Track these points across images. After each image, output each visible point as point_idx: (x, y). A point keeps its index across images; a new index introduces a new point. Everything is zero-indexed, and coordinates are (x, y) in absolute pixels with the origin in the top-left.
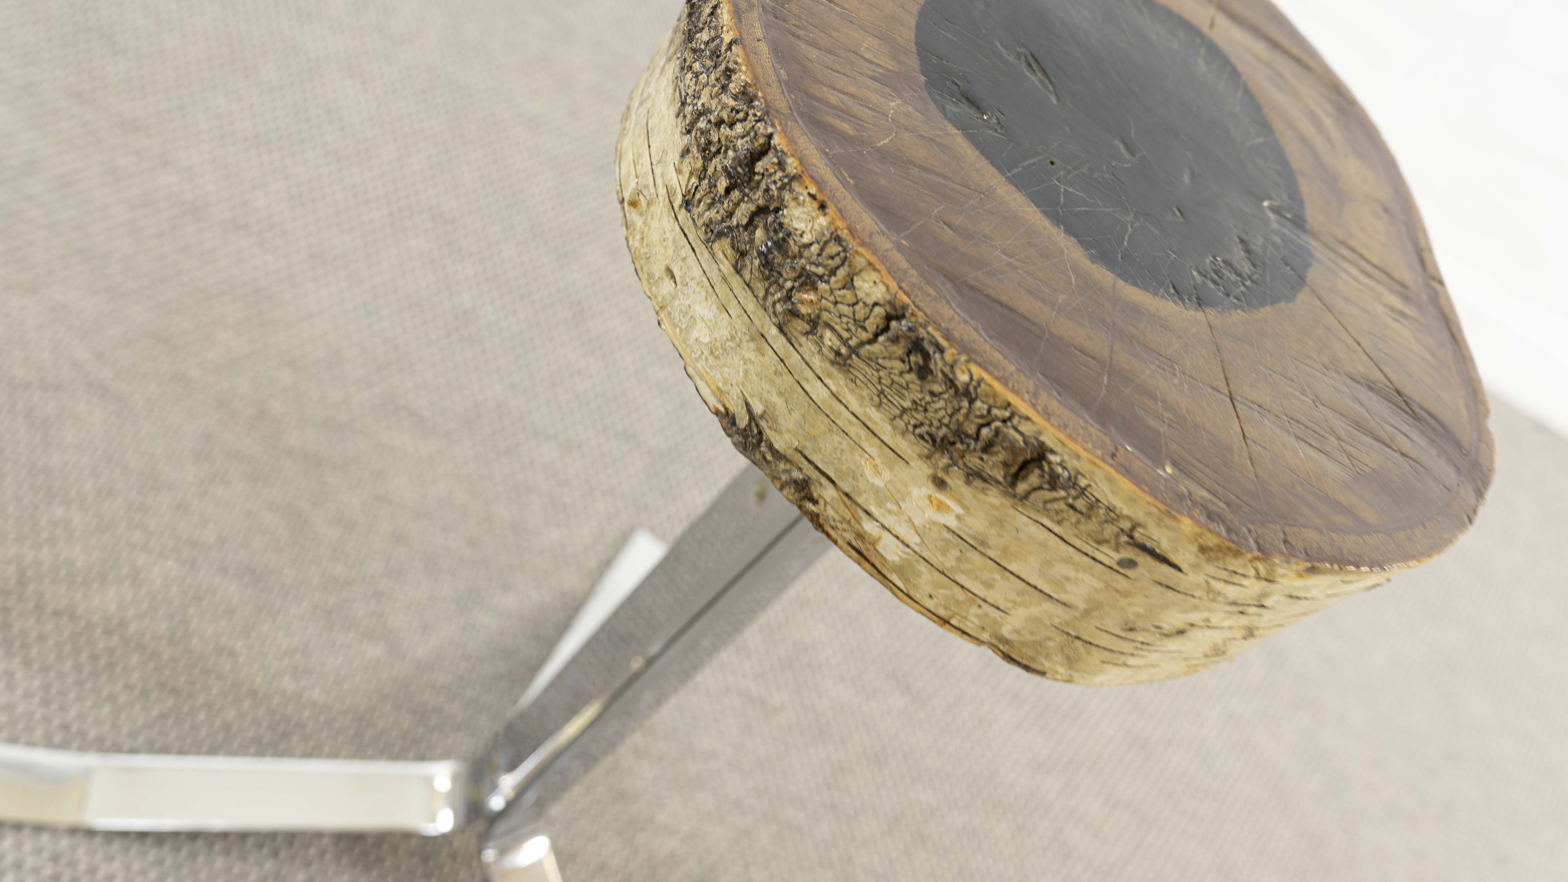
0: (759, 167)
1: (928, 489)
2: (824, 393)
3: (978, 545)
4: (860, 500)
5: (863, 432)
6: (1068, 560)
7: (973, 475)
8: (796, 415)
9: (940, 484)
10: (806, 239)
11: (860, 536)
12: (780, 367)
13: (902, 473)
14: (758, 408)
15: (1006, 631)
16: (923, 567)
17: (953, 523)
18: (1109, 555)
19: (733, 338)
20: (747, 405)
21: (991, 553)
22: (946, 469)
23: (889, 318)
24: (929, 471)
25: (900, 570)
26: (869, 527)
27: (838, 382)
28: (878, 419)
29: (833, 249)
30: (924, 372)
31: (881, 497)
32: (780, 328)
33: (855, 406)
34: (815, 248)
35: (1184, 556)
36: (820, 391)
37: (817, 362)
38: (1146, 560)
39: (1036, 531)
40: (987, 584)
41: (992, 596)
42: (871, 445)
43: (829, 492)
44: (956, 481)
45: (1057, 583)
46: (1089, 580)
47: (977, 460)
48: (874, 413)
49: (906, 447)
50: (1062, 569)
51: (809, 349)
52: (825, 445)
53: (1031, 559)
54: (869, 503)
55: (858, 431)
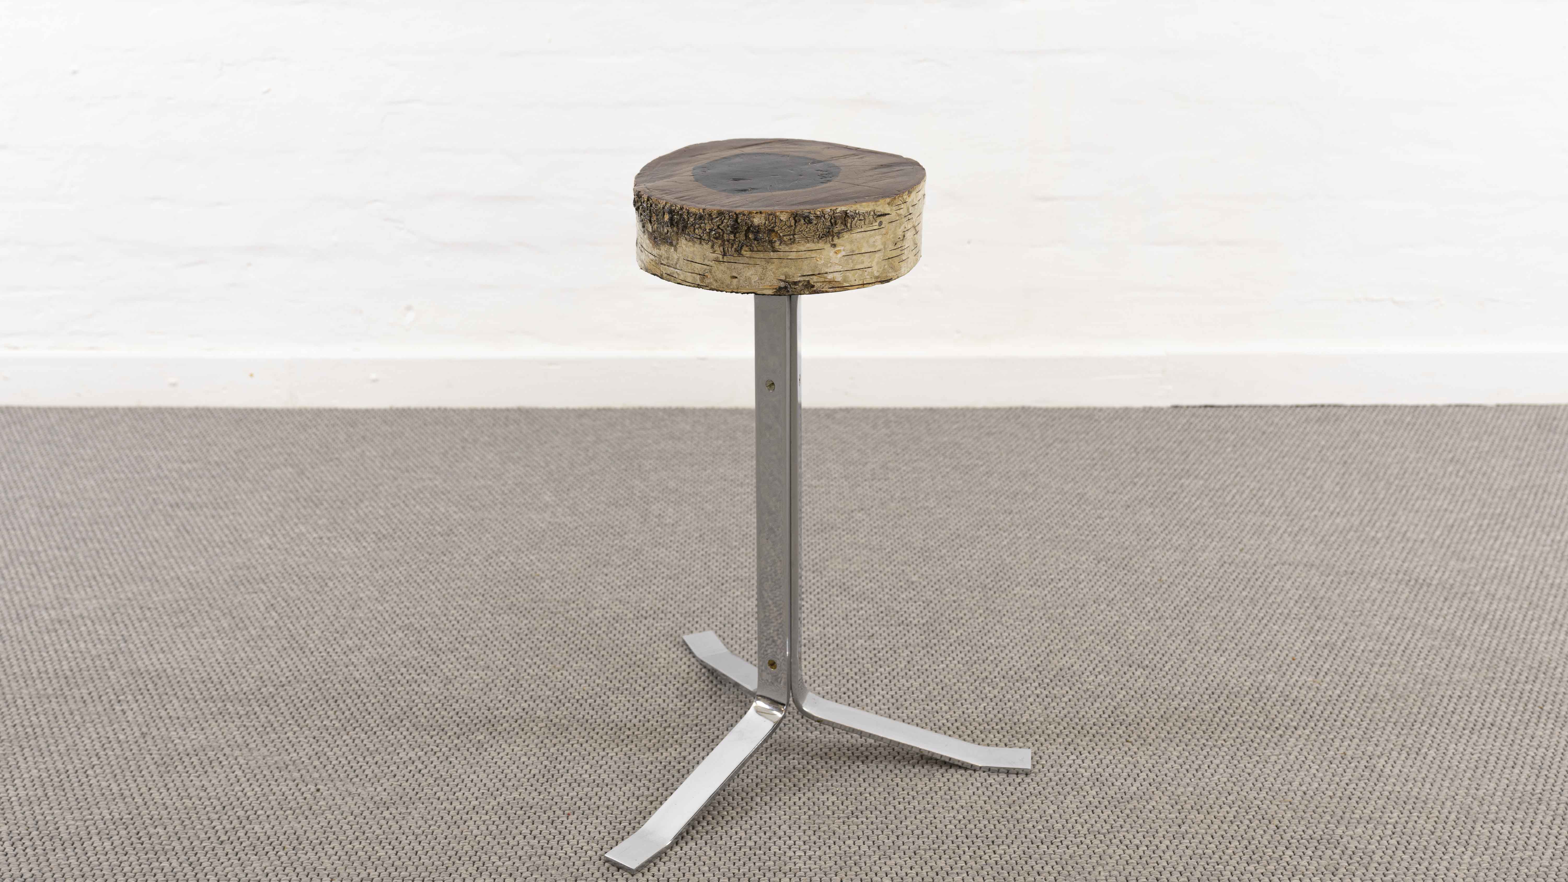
1: (833, 250)
2: (795, 254)
3: (851, 254)
4: (822, 272)
6: (871, 236)
7: (839, 234)
9: (834, 246)
10: (763, 221)
11: (830, 282)
12: (781, 260)
13: (825, 253)
14: (783, 278)
15: (876, 274)
16: (848, 274)
17: (844, 253)
18: (876, 225)
19: (765, 268)
21: (857, 252)
22: (833, 240)
23: (794, 219)
24: (830, 245)
25: (845, 281)
26: (830, 277)
27: (795, 247)
28: (811, 246)
29: (770, 217)
30: (810, 222)
31: (825, 265)
32: (774, 251)
33: (803, 248)
34: (767, 222)
35: (887, 209)
36: (793, 255)
37: (787, 249)
38: (883, 219)
39: (859, 235)
40: (863, 262)
41: (866, 265)
42: (813, 254)
43: (815, 278)
44: (836, 241)
45: (874, 246)
46: (878, 237)
47: (836, 230)
48: (808, 245)
49: (820, 245)
50: (872, 240)
51: (783, 247)
52: (805, 267)
53: (865, 245)
54: (825, 270)
55: (808, 254)
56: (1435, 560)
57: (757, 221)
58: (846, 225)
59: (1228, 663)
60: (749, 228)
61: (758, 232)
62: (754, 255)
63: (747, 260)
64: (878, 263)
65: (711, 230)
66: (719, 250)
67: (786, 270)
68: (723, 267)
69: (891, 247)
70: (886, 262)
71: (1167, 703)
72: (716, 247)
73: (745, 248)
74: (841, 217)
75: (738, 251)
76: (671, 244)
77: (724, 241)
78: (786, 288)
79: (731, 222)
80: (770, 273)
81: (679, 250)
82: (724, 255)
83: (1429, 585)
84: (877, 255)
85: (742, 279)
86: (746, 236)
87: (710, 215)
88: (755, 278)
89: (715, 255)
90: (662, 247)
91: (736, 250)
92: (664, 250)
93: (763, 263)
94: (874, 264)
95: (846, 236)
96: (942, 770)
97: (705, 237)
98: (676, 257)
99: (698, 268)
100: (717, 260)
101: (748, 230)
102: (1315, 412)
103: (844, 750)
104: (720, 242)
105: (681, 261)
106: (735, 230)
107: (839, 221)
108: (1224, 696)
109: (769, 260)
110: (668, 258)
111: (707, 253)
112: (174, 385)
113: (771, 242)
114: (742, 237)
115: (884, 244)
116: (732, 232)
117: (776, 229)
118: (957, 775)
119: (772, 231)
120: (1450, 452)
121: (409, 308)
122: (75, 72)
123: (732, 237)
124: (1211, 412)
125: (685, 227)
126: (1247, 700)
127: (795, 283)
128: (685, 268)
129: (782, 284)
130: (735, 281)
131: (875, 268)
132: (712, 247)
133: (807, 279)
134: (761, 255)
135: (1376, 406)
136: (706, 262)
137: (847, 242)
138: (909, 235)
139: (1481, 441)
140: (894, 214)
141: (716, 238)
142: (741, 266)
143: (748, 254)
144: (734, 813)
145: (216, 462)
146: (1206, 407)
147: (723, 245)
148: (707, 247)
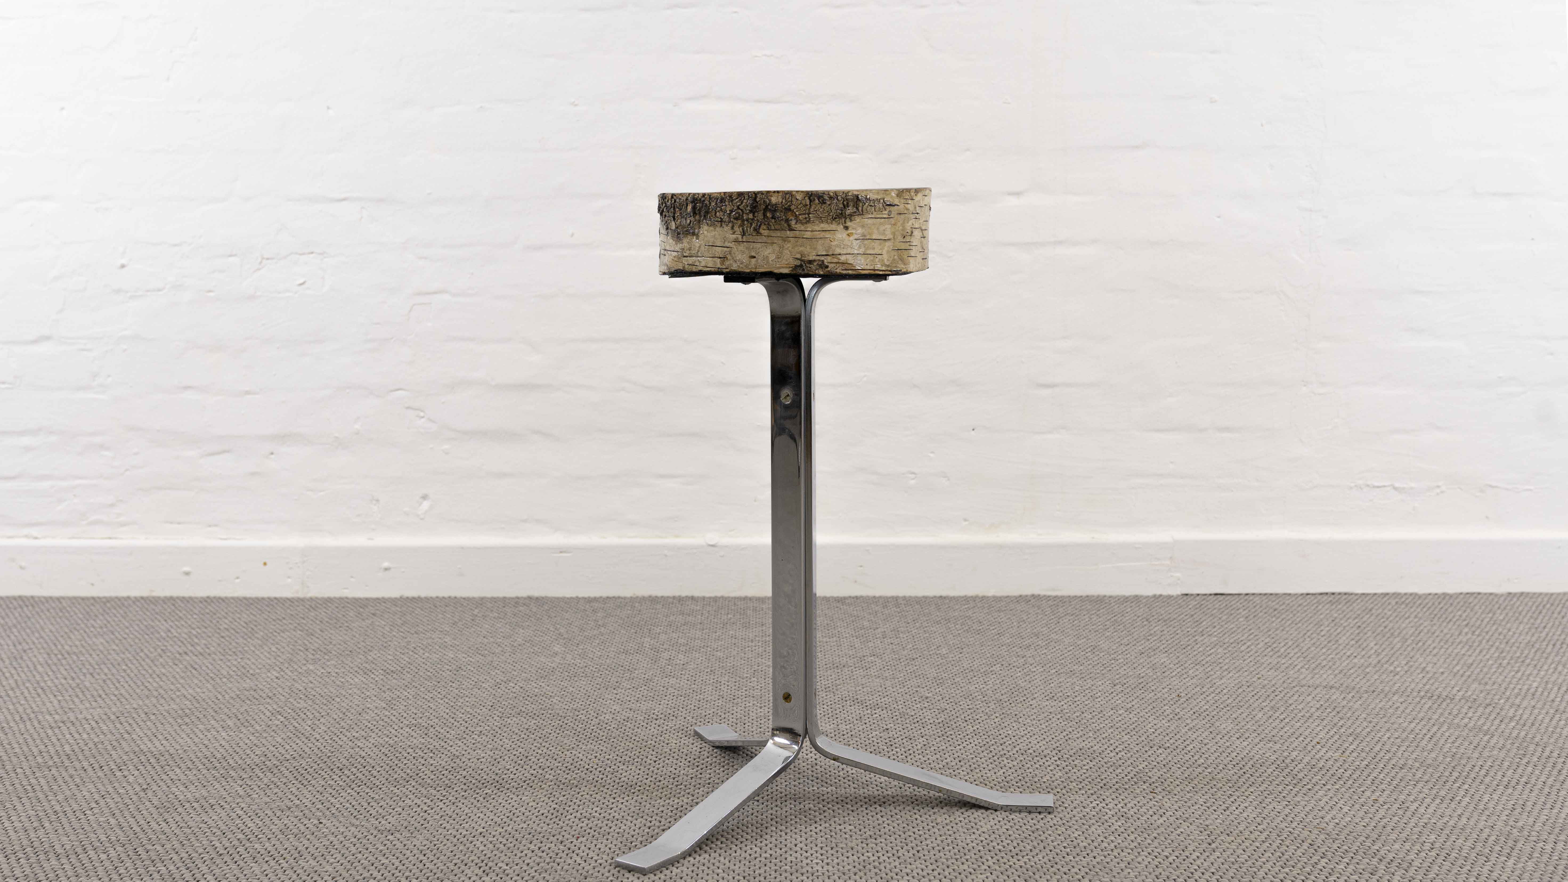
0: (758, 199)
1: (845, 233)
2: (809, 233)
3: (863, 238)
4: (836, 253)
5: (823, 233)
6: (881, 224)
7: (851, 216)
8: (808, 247)
9: (846, 228)
10: (781, 200)
11: (843, 264)
12: (796, 239)
13: (838, 234)
14: (799, 256)
15: (887, 263)
17: (856, 237)
18: (885, 214)
19: (780, 247)
20: (796, 258)
21: (868, 238)
22: (845, 223)
23: (809, 198)
24: (842, 227)
27: (810, 227)
28: (824, 226)
29: (787, 196)
30: (823, 202)
32: (791, 230)
33: (817, 228)
34: (784, 201)
35: (896, 201)
36: (808, 235)
37: (802, 228)
38: (892, 208)
39: (870, 221)
40: (874, 249)
41: (876, 251)
42: (827, 235)
43: (829, 259)
44: (849, 224)
45: (884, 234)
46: (888, 226)
47: (848, 212)
48: (822, 225)
49: (833, 226)
50: (882, 228)
51: (799, 226)
52: (820, 247)
53: (875, 231)
54: (838, 251)
55: (822, 234)
56: (1456, 684)
57: (774, 200)
58: (857, 209)
59: (1250, 746)
60: (767, 207)
61: (775, 211)
62: (773, 234)
63: (765, 239)
64: (888, 252)
65: (731, 211)
66: (738, 230)
67: (801, 249)
68: (742, 247)
69: (900, 238)
70: (895, 253)
71: (1191, 770)
72: (736, 228)
73: (763, 227)
74: (852, 200)
75: (757, 231)
76: (693, 234)
77: (743, 221)
78: (801, 266)
79: (750, 202)
80: (787, 252)
81: (701, 237)
82: (744, 234)
83: (1452, 699)
84: (888, 244)
85: (760, 258)
86: (765, 215)
87: (731, 197)
88: (772, 257)
89: (734, 236)
90: (685, 240)
91: (755, 230)
92: (685, 243)
93: (780, 242)
94: (884, 252)
95: (858, 219)
96: (963, 810)
97: (726, 218)
98: (698, 245)
99: (719, 251)
100: (736, 241)
101: (766, 210)
102: (1326, 597)
103: (862, 798)
104: (739, 222)
105: (703, 248)
106: (754, 209)
107: (851, 204)
108: (1249, 765)
109: (785, 239)
110: (690, 249)
111: (727, 235)
112: (187, 574)
113: (787, 221)
114: (760, 216)
115: (894, 234)
116: (751, 211)
117: (793, 207)
118: (978, 814)
119: (788, 209)
120: (1465, 620)
121: (425, 497)
122: (123, 266)
123: (751, 216)
124: (1221, 598)
125: (707, 212)
126: (1273, 767)
127: (810, 262)
128: (706, 254)
129: (798, 263)
130: (753, 260)
131: (885, 257)
132: (732, 228)
133: (822, 258)
134: (778, 234)
135: (1388, 594)
136: (727, 244)
137: (858, 226)
138: (917, 233)
139: (1494, 614)
140: (902, 206)
141: (736, 219)
142: (759, 245)
143: (765, 232)
144: (749, 837)
145: (225, 628)
146: (1216, 594)
147: (742, 225)
148: (727, 229)
